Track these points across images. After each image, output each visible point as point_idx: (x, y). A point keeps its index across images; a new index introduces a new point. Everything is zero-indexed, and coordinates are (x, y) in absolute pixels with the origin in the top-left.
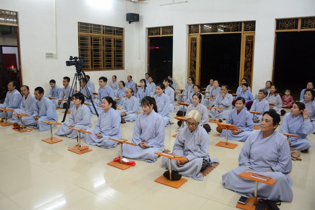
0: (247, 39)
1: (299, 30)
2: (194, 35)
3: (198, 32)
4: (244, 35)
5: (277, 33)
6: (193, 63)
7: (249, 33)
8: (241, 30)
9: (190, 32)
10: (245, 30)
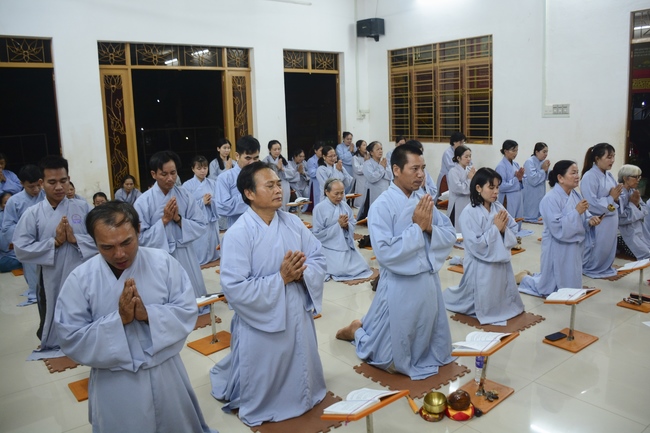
0: (233, 82)
1: (310, 70)
2: (114, 70)
3: (124, 63)
4: (230, 73)
5: (286, 75)
6: (117, 140)
7: (238, 71)
8: (221, 65)
9: (103, 60)
10: (229, 65)
